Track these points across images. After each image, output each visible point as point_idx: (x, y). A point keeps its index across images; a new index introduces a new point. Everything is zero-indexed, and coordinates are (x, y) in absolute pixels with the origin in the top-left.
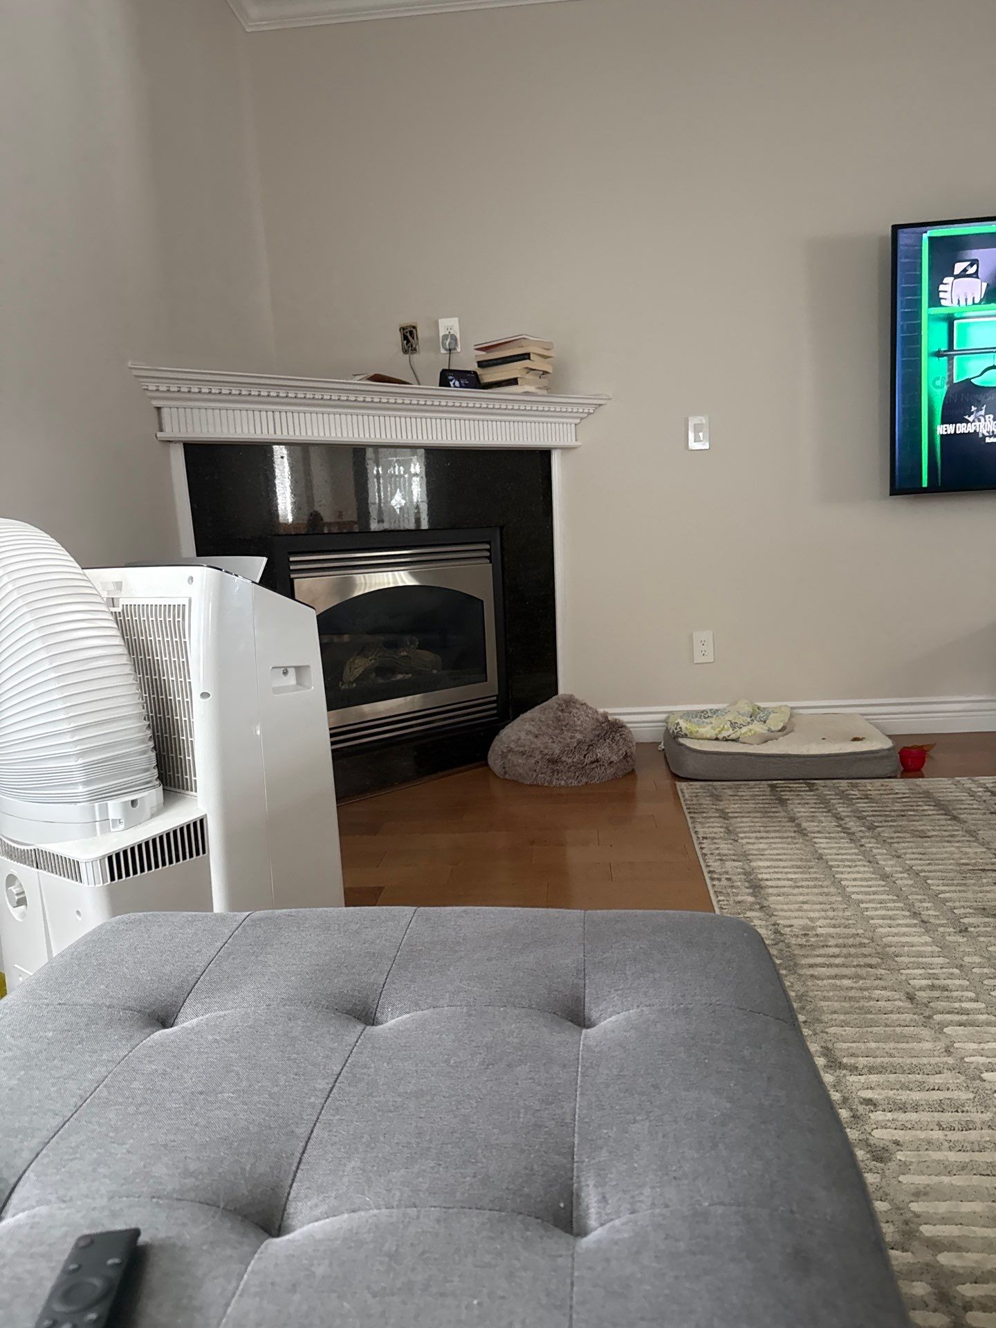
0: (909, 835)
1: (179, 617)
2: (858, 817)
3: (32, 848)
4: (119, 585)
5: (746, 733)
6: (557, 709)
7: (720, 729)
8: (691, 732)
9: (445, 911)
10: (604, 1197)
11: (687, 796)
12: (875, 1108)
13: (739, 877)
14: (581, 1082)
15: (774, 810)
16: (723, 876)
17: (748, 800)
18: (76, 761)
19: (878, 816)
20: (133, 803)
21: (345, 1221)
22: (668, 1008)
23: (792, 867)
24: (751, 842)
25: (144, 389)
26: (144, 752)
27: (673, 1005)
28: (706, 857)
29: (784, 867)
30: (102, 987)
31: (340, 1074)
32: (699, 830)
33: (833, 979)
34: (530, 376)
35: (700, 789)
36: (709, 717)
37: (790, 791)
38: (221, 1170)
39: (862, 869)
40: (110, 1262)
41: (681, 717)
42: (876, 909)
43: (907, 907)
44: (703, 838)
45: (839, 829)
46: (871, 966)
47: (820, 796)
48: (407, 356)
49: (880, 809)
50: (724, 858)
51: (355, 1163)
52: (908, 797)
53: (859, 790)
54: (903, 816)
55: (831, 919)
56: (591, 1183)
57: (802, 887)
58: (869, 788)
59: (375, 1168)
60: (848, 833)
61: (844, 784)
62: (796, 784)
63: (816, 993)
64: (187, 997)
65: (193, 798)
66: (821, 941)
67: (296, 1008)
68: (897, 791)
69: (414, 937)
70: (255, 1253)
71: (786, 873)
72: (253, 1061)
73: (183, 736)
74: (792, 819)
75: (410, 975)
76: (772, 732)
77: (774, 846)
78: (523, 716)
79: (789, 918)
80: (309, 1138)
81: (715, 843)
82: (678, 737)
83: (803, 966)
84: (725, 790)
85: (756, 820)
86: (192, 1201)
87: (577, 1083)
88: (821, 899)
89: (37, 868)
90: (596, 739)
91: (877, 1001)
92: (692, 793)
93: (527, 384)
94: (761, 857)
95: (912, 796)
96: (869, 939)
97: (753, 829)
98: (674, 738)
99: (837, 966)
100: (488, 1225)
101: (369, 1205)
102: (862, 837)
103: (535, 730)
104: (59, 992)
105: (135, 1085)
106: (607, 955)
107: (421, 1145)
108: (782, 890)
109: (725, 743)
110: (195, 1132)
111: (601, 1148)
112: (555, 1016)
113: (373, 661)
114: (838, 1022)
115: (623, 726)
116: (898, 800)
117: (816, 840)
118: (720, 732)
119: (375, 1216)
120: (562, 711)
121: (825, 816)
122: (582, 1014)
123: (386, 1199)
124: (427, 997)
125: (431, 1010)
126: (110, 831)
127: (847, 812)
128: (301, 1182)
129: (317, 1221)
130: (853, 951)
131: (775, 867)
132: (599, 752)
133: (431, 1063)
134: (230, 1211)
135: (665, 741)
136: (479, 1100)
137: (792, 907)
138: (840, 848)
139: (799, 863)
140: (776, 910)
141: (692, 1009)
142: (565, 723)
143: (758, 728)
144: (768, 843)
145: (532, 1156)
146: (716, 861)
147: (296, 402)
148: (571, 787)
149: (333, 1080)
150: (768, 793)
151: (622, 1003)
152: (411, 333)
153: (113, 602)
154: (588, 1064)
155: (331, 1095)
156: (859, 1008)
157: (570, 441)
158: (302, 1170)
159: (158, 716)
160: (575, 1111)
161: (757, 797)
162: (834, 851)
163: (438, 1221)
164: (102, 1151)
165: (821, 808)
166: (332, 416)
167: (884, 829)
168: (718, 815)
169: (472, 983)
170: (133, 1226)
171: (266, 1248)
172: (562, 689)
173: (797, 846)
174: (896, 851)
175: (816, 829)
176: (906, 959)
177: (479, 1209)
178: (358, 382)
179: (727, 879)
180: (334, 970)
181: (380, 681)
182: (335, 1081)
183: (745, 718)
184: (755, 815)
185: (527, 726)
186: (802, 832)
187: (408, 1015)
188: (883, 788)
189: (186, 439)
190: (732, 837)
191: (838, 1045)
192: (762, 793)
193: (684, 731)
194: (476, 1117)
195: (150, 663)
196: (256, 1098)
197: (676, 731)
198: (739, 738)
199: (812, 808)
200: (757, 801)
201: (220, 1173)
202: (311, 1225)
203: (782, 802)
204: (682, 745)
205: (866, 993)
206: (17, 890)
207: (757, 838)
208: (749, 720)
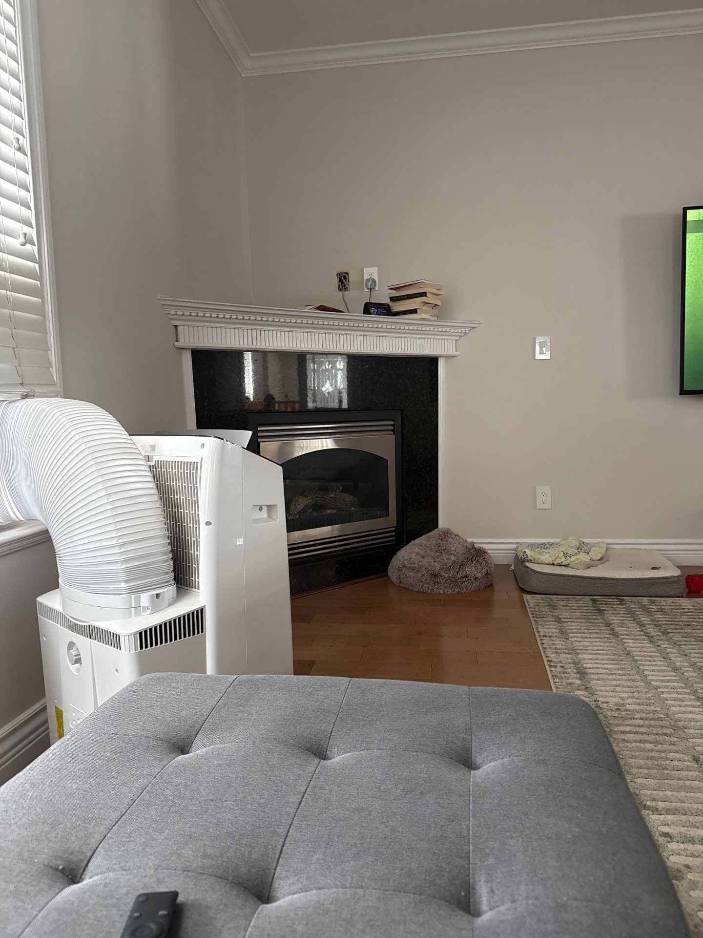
0: (693, 640)
1: (193, 470)
2: (655, 625)
3: (87, 624)
4: (153, 447)
5: (574, 561)
6: (438, 538)
7: (555, 557)
8: (534, 558)
9: (371, 682)
10: (492, 890)
11: (531, 605)
12: (671, 839)
13: (570, 665)
14: (473, 807)
15: (594, 617)
16: (557, 665)
17: (576, 610)
18: (121, 566)
19: (670, 624)
20: (158, 595)
21: (314, 895)
22: (531, 758)
23: (608, 660)
24: (577, 640)
25: (168, 313)
26: (166, 561)
27: (534, 756)
28: (546, 650)
29: (602, 660)
30: (141, 723)
31: (305, 793)
32: (540, 630)
33: (639, 743)
34: (425, 308)
35: (541, 600)
36: (547, 548)
37: (606, 604)
38: (228, 855)
39: (659, 663)
40: (161, 913)
41: (527, 548)
42: (669, 693)
43: (692, 692)
44: (544, 636)
45: (642, 633)
46: (666, 735)
47: (627, 608)
48: (341, 292)
49: (671, 619)
50: (559, 651)
51: (319, 855)
52: (692, 612)
53: (656, 605)
54: (688, 625)
55: (637, 699)
56: (483, 880)
57: (615, 674)
58: (664, 604)
59: (333, 860)
60: (648, 637)
61: (645, 600)
62: (610, 599)
63: (626, 752)
64: (198, 733)
65: (196, 593)
66: (629, 714)
67: (273, 744)
68: (683, 607)
69: (351, 699)
70: (255, 913)
71: (604, 664)
72: (246, 781)
73: (191, 551)
74: (608, 625)
75: (349, 726)
76: (594, 560)
77: (594, 644)
78: (413, 542)
79: (605, 697)
80: (287, 836)
81: (552, 640)
82: (524, 562)
83: (616, 732)
84: (559, 602)
85: (582, 624)
86: (210, 875)
87: (469, 808)
88: (629, 683)
89: (90, 638)
90: (466, 561)
91: (672, 761)
92: (534, 603)
93: (423, 313)
94: (585, 651)
95: (694, 611)
96: (664, 715)
97: (580, 631)
98: (522, 562)
99: (642, 733)
100: (413, 905)
101: (330, 885)
102: (658, 640)
103: (422, 552)
104: (112, 725)
105: (168, 792)
106: (487, 719)
107: (364, 846)
108: (601, 676)
109: (559, 567)
110: (210, 827)
111: (489, 855)
112: (452, 760)
113: (311, 500)
114: (642, 775)
115: (485, 552)
116: (685, 614)
117: (624, 640)
118: (555, 560)
119: (335, 893)
120: (442, 540)
121: (631, 624)
122: (470, 759)
123: (342, 882)
124: (362, 741)
125: (366, 751)
126: (141, 615)
127: (647, 621)
128: (282, 866)
129: (294, 894)
130: (653, 723)
131: (596, 659)
132: (468, 571)
133: (368, 788)
134: (236, 883)
135: (514, 563)
136: (402, 816)
137: (608, 688)
138: (642, 647)
139: (613, 657)
140: (596, 690)
141: (548, 760)
142: (443, 548)
143: (583, 557)
144: (590, 642)
145: (441, 857)
146: (553, 653)
147: (268, 324)
148: (447, 594)
149: (301, 796)
150: (590, 605)
151: (499, 753)
152: (345, 277)
153: (148, 458)
154: (477, 796)
155: (300, 807)
156: (658, 765)
157: (452, 352)
158: (283, 858)
159: (175, 536)
160: (469, 828)
161: (583, 608)
162: (638, 649)
163: (379, 899)
164: (148, 837)
165: (629, 617)
166: (290, 333)
167: (674, 634)
168: (554, 620)
169: (393, 734)
170: (172, 890)
171: (262, 910)
172: (442, 524)
173: (611, 644)
174: (684, 651)
175: (625, 632)
176: (692, 731)
177: (406, 892)
178: (309, 311)
179: (561, 666)
180: (297, 720)
181: (315, 514)
182: (303, 798)
183: (573, 550)
184: (580, 620)
185: (416, 550)
186: (615, 634)
187: (349, 754)
188: (673, 604)
189: (194, 347)
190: (564, 637)
191: (643, 792)
192: (586, 605)
193: (530, 558)
194: (400, 828)
195: (172, 500)
196: (249, 806)
197: (523, 557)
198: (569, 564)
199: (622, 617)
200: (582, 611)
201: (228, 857)
202: (290, 897)
203: (600, 612)
204: (528, 567)
205: (663, 755)
206: (75, 652)
207: (582, 637)
208: (576, 551)
